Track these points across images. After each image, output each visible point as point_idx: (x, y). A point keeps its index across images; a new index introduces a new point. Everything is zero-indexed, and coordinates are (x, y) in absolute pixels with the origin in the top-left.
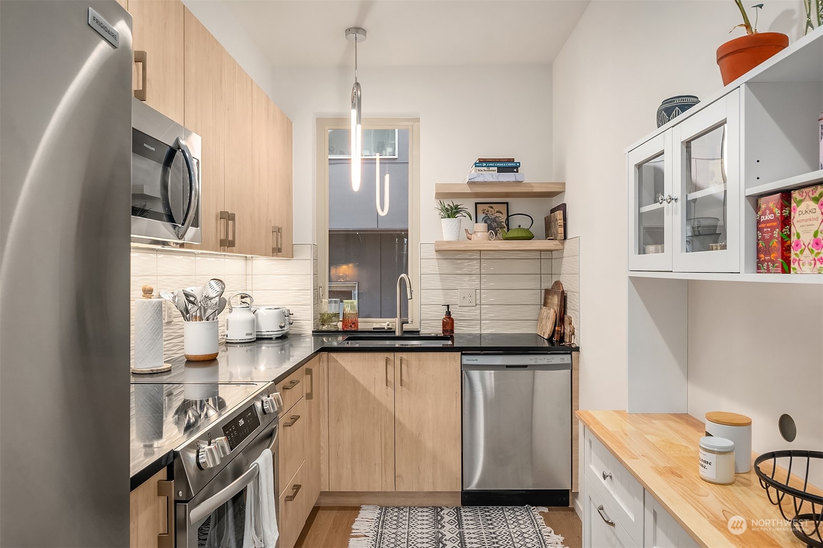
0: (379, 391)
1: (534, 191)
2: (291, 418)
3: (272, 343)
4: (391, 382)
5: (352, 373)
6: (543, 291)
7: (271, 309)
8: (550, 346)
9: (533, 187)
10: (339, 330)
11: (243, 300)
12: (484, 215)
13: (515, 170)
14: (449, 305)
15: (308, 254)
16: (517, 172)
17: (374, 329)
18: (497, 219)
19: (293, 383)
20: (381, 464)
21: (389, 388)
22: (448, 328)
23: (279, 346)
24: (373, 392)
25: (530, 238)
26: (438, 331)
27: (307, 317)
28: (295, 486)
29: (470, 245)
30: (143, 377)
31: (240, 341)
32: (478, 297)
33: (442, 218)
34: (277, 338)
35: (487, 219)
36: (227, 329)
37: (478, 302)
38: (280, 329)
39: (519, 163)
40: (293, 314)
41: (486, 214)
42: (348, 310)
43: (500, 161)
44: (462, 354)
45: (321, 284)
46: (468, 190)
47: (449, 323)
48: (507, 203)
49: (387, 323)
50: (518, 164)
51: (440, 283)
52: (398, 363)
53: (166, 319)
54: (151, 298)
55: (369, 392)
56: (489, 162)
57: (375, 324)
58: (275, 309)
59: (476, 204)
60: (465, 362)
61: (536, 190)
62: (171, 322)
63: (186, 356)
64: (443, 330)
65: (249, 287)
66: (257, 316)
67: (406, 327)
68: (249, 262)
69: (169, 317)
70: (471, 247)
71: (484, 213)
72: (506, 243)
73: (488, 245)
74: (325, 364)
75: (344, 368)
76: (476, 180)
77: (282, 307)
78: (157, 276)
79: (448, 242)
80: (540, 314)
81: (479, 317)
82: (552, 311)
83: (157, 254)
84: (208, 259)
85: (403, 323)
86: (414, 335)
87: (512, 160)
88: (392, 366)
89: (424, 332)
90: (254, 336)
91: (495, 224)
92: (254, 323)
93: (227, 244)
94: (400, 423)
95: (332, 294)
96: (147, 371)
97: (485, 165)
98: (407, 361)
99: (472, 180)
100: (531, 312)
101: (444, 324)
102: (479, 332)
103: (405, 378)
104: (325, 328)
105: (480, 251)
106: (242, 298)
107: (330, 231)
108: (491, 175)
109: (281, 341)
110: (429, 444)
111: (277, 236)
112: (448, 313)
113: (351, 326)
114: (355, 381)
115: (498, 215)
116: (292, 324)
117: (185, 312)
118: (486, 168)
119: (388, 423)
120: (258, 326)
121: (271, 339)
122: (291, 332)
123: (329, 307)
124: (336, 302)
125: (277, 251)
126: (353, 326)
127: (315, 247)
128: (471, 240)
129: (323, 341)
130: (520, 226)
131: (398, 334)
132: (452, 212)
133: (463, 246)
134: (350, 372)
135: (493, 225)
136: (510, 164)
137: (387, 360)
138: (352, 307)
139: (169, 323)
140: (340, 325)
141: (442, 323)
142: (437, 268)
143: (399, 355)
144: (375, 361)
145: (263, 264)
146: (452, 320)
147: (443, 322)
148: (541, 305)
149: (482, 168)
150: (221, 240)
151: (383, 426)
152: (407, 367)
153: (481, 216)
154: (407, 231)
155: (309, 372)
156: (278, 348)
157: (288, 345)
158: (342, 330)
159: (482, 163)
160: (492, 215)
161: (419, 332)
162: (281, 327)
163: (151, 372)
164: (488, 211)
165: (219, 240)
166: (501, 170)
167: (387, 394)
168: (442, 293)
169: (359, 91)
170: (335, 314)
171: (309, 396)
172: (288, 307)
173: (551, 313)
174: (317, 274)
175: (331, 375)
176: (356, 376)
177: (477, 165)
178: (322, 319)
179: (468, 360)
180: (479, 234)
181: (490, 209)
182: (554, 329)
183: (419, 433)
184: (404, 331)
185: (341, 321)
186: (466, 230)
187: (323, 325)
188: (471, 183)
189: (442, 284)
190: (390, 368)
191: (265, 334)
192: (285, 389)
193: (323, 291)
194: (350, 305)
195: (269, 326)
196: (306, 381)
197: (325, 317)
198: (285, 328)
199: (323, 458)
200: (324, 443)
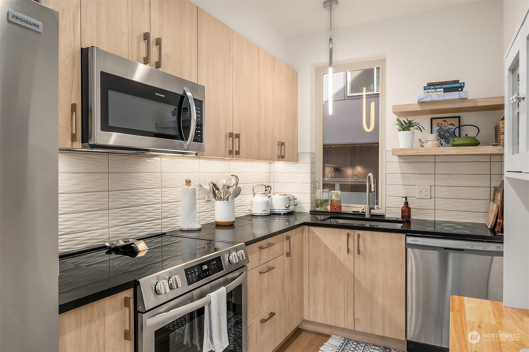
0: (342, 255)
1: (479, 105)
2: (269, 268)
3: (280, 217)
4: (351, 251)
5: (324, 242)
6: (493, 189)
7: (281, 195)
8: (493, 236)
9: (477, 102)
10: (329, 211)
12: (438, 128)
13: (460, 89)
14: (407, 197)
15: (307, 159)
16: (462, 90)
17: (353, 212)
18: (450, 130)
19: (270, 245)
20: (344, 308)
21: (350, 255)
22: (406, 214)
23: (285, 220)
24: (338, 256)
25: (477, 144)
26: (398, 215)
27: (307, 201)
28: (271, 313)
29: (422, 151)
30: (184, 232)
31: (260, 215)
32: (433, 191)
33: (399, 131)
34: (284, 214)
35: (441, 131)
36: (252, 207)
37: (433, 196)
38: (286, 209)
39: (464, 83)
40: (296, 199)
41: (440, 127)
42: (334, 197)
43: (445, 83)
44: (407, 235)
45: (317, 180)
46: (419, 108)
47: (406, 210)
48: (459, 117)
49: (362, 208)
50: (462, 84)
51: (401, 180)
52: (356, 237)
53: (206, 199)
54: (190, 186)
55: (336, 256)
56: (436, 85)
57: (354, 208)
58: (283, 195)
59: (432, 119)
60: (408, 242)
61: (480, 104)
62: (210, 200)
63: (216, 222)
64: (402, 216)
65: (272, 181)
66: (271, 199)
67: (373, 211)
68: (272, 165)
70: (421, 153)
71: (438, 126)
72: (452, 149)
73: (436, 151)
74: (307, 234)
75: (319, 238)
76: (424, 100)
77: (289, 194)
78: (200, 173)
79: (402, 149)
80: (488, 208)
81: (434, 207)
82: (495, 205)
83: (200, 159)
84: (239, 162)
85: (371, 209)
86: (381, 218)
87: (457, 82)
88: (352, 240)
89: (388, 216)
90: (268, 212)
91: (448, 134)
92: (268, 204)
93: (234, 153)
94: (358, 282)
95: (325, 186)
96: (186, 229)
97: (433, 87)
98: (364, 237)
99: (421, 101)
100: (481, 206)
101: (403, 211)
102: (434, 219)
103: (361, 249)
104: (318, 209)
105: (435, 155)
107: (323, 145)
108: (438, 95)
109: (287, 216)
110: (380, 301)
111: (281, 147)
112: (406, 203)
113: (336, 209)
114: (326, 248)
115: (451, 127)
116: (296, 205)
117: (214, 195)
118: (433, 90)
119: (349, 280)
120: (271, 205)
121: (280, 214)
122: (297, 211)
123: (323, 195)
124: (326, 192)
125: (282, 157)
126: (337, 209)
127: (312, 155)
128: (423, 147)
129: (317, 218)
130: (467, 135)
131: (367, 216)
132: (406, 126)
133: (415, 152)
134: (323, 241)
135: (446, 135)
136: (455, 85)
137: (348, 235)
138: (337, 196)
140: (329, 208)
141: (401, 211)
142: (399, 169)
143: (357, 232)
144: (340, 235)
146: (409, 209)
147: (402, 209)
148: (490, 200)
149: (430, 91)
150: (229, 150)
151: (346, 281)
152: (364, 241)
153: (436, 128)
154: (378, 143)
155: (288, 238)
156: (284, 221)
157: (293, 219)
158: (330, 211)
159: (431, 86)
160: (446, 127)
161: (384, 216)
162: (287, 207)
163: (188, 230)
164: (442, 124)
165: (228, 150)
166: (446, 90)
167: (348, 259)
168: (402, 188)
169: (331, 45)
170: (326, 200)
171: (288, 255)
172: (294, 195)
173: (494, 207)
174: (315, 173)
175: (310, 242)
176: (327, 245)
177: (425, 88)
178: (316, 203)
179: (410, 240)
180: (429, 143)
181: (444, 123)
182: (496, 221)
183: (372, 291)
184: (371, 215)
185: (329, 205)
186: (420, 140)
187: (318, 207)
188: (421, 103)
189: (402, 181)
190: (351, 241)
191: (277, 211)
192: (261, 248)
193: (319, 185)
194: (336, 194)
195: (279, 206)
196: (286, 243)
197: (319, 202)
198: (291, 208)
199: (305, 297)
200: (305, 287)
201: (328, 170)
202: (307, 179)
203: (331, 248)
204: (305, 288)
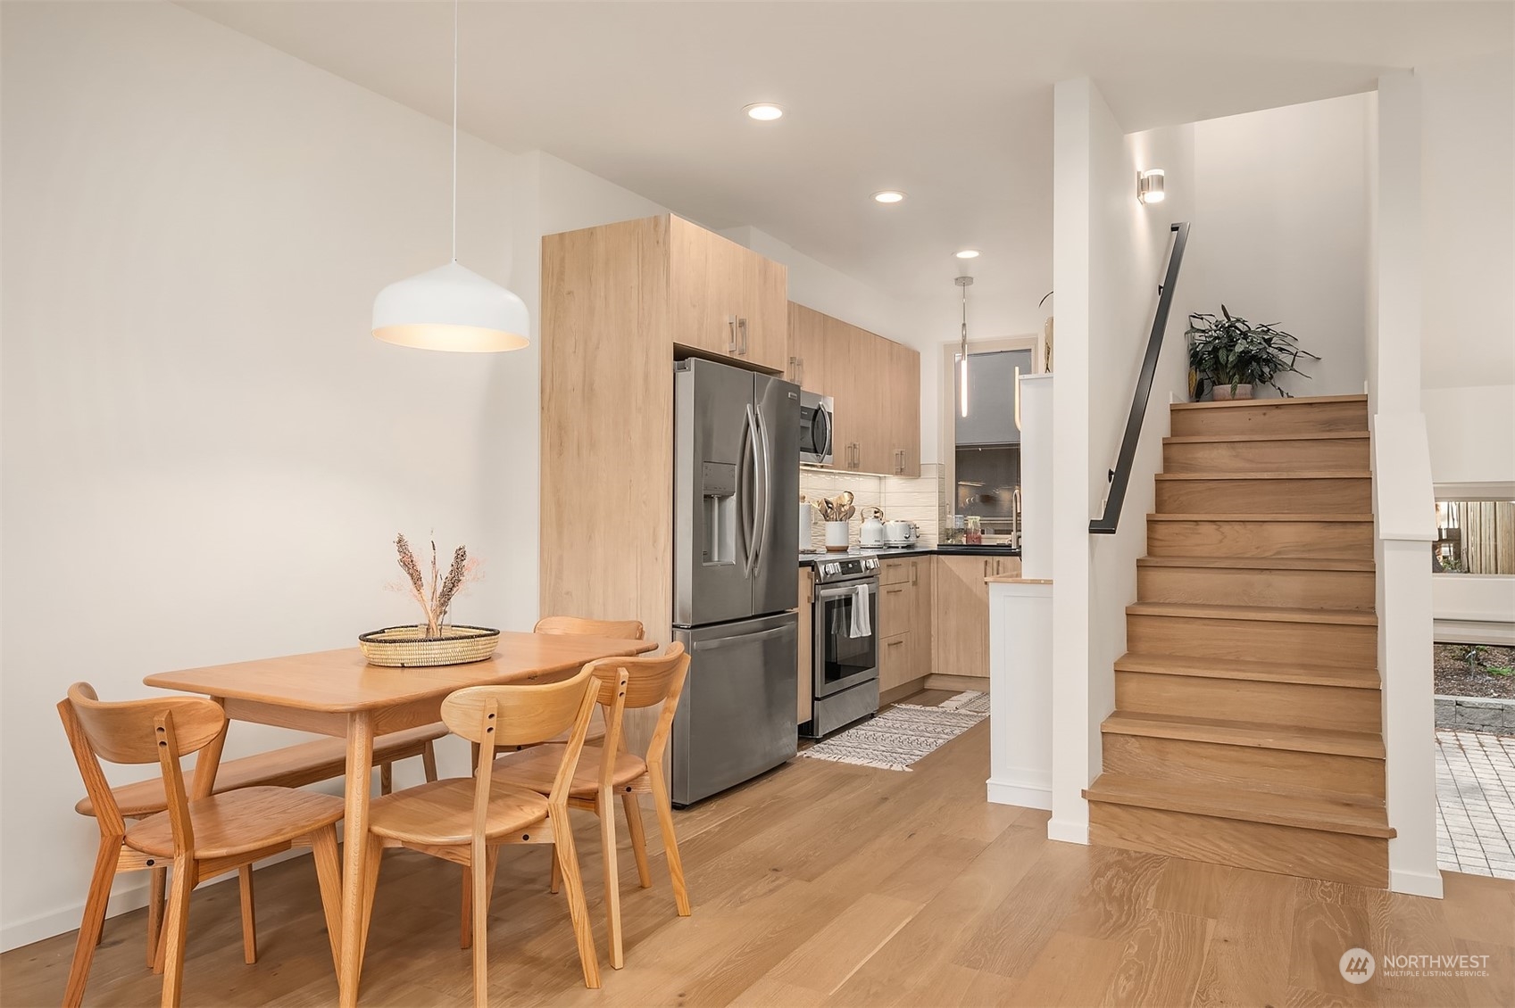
2: (894, 590)
5: (957, 573)
7: (897, 522)
10: (964, 544)
11: (877, 515)
15: (934, 474)
17: (997, 544)
24: (974, 590)
27: (934, 531)
31: (871, 546)
38: (906, 540)
40: (918, 528)
42: (971, 526)
45: (947, 502)
49: (1009, 539)
52: (995, 565)
54: (804, 502)
57: (998, 540)
58: (901, 522)
63: (826, 547)
65: (882, 504)
66: (885, 528)
68: (883, 481)
69: (816, 519)
74: (936, 561)
75: (951, 569)
77: (909, 520)
78: (808, 488)
83: (808, 473)
84: (845, 477)
85: (1018, 538)
88: (990, 568)
90: (881, 543)
92: (882, 532)
93: (854, 466)
95: (958, 510)
104: (949, 542)
106: (876, 512)
107: (957, 447)
111: (901, 458)
116: (918, 535)
117: (826, 517)
120: (886, 534)
121: (898, 547)
122: (918, 545)
123: (953, 522)
124: (960, 518)
125: (900, 471)
126: (975, 541)
127: (941, 467)
131: (1013, 547)
134: (955, 572)
137: (986, 564)
138: (975, 523)
139: (815, 523)
140: (964, 539)
143: (997, 558)
144: (976, 564)
145: (894, 483)
150: (849, 463)
152: (1003, 568)
155: (914, 564)
158: (966, 544)
162: (906, 538)
170: (959, 529)
171: (915, 583)
172: (915, 522)
174: (945, 493)
175: (940, 573)
176: (961, 576)
178: (946, 534)
185: (964, 536)
187: (948, 539)
190: (989, 570)
191: (893, 542)
192: (889, 566)
193: (950, 508)
194: (973, 521)
195: (896, 537)
196: (912, 570)
197: (950, 532)
198: (911, 539)
199: (934, 644)
200: (934, 632)
201: (962, 491)
202: (934, 500)
203: (965, 580)
204: (932, 633)
